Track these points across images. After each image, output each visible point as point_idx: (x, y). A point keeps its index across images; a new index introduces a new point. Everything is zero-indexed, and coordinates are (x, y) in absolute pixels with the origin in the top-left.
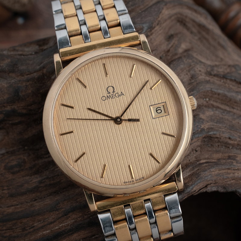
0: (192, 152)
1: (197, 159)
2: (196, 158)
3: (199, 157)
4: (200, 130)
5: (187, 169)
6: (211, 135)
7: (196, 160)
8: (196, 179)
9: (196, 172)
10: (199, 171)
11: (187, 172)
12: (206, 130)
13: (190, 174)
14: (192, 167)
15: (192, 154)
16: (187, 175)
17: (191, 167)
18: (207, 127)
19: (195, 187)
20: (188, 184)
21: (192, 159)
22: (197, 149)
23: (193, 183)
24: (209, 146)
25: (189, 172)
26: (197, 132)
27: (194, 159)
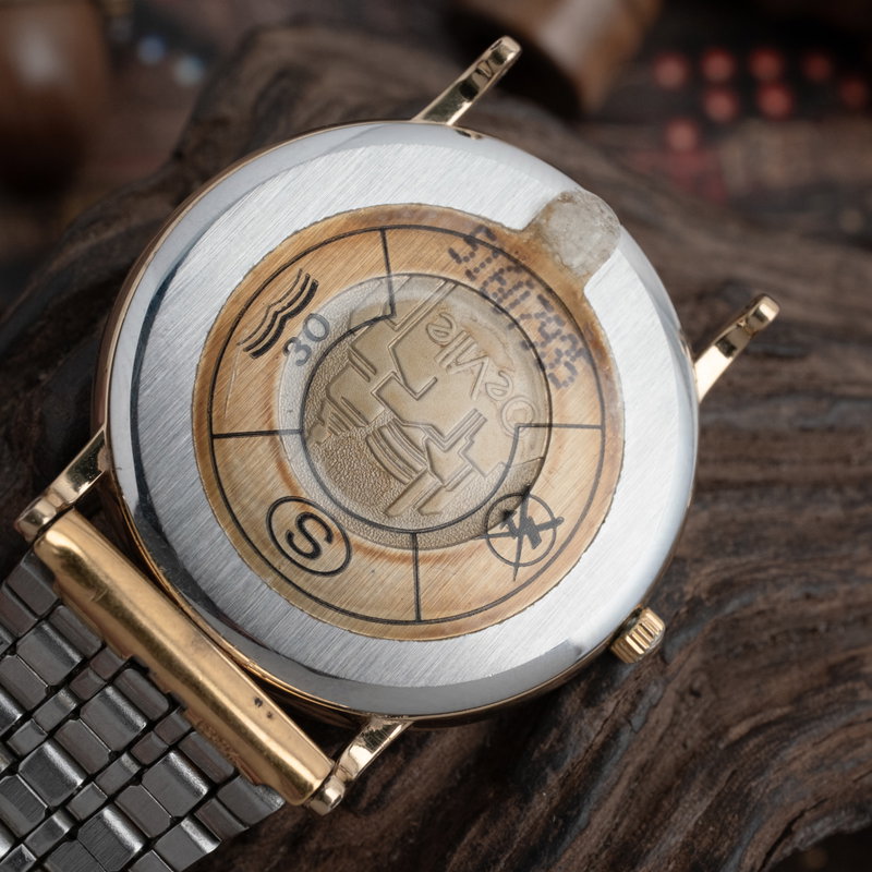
0: (683, 706)
1: (713, 728)
2: (704, 722)
3: (718, 717)
4: (683, 610)
5: (688, 791)
6: (733, 613)
7: (711, 737)
8: (739, 818)
9: (730, 789)
10: (741, 779)
11: (695, 802)
12: (708, 599)
13: (710, 806)
14: (705, 772)
15: (684, 713)
16: (700, 814)
17: (701, 776)
18: (706, 584)
19: (749, 854)
20: (717, 854)
21: (692, 737)
22: (697, 685)
23: (735, 841)
24: (737, 656)
25: (700, 800)
26: (675, 625)
27: (699, 733)
